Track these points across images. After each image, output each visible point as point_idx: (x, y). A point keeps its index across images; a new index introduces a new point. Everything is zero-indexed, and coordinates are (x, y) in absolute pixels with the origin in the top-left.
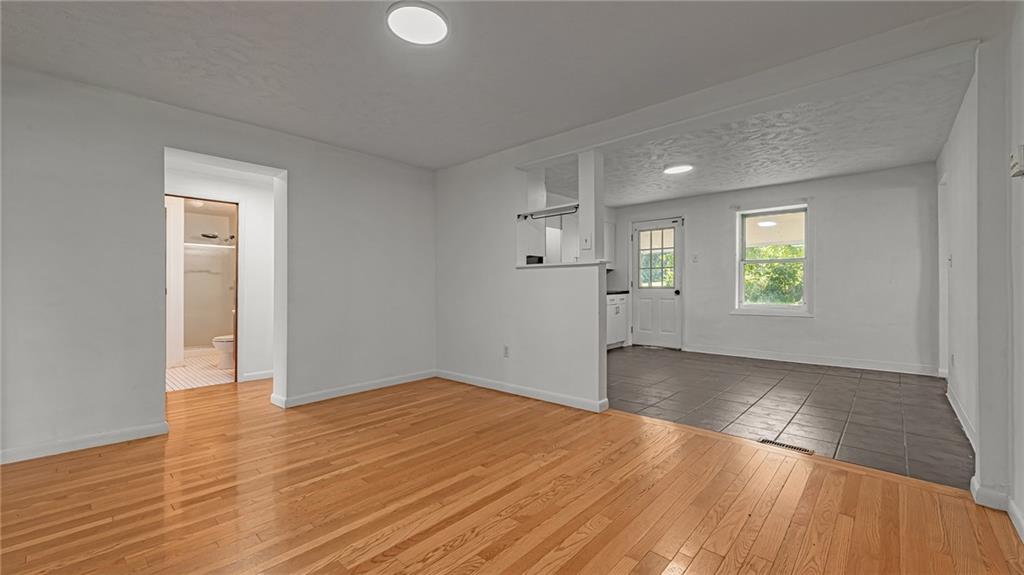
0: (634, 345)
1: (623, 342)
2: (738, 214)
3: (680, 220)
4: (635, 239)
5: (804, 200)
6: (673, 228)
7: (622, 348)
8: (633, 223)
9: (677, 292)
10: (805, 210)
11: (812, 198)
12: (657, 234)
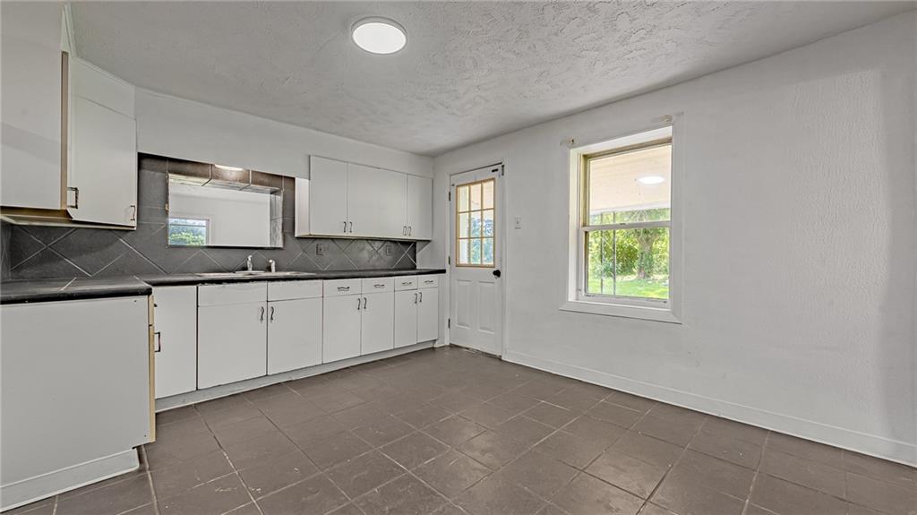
0: (452, 346)
1: (435, 341)
2: (575, 154)
3: (499, 167)
4: (452, 197)
5: (668, 120)
6: (493, 179)
7: (433, 349)
8: (451, 175)
9: (497, 273)
10: (668, 141)
11: (680, 114)
12: (476, 189)
